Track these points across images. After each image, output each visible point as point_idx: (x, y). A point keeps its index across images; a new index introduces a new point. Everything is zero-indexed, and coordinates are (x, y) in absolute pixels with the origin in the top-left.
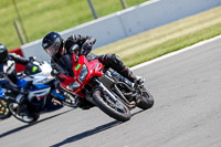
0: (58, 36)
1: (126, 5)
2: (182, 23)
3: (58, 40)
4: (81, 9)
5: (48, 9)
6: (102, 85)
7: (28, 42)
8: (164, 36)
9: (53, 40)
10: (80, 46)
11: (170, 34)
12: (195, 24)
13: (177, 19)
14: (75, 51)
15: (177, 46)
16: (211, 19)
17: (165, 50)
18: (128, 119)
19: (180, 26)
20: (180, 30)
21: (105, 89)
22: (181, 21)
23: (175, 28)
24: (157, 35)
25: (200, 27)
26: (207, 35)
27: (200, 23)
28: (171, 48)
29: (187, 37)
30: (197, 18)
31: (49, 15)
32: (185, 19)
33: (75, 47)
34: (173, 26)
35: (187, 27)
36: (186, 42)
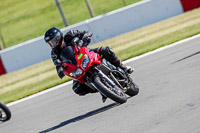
0: (58, 31)
1: (93, 14)
2: (145, 30)
3: (59, 34)
4: (53, 17)
5: (24, 17)
6: (101, 72)
7: (5, 47)
8: (128, 42)
9: (54, 34)
10: (80, 38)
11: (134, 40)
12: (156, 32)
13: (140, 27)
14: (77, 43)
15: (141, 51)
16: (171, 26)
17: (129, 55)
18: (125, 102)
19: (143, 33)
20: (143, 37)
21: (104, 75)
22: (143, 28)
23: (140, 34)
24: (122, 41)
25: (161, 34)
26: (167, 41)
27: (161, 30)
28: (136, 53)
29: (149, 43)
30: (158, 25)
31: (24, 23)
32: (148, 27)
33: (76, 39)
34: (136, 33)
35: (149, 34)
36: (148, 48)
